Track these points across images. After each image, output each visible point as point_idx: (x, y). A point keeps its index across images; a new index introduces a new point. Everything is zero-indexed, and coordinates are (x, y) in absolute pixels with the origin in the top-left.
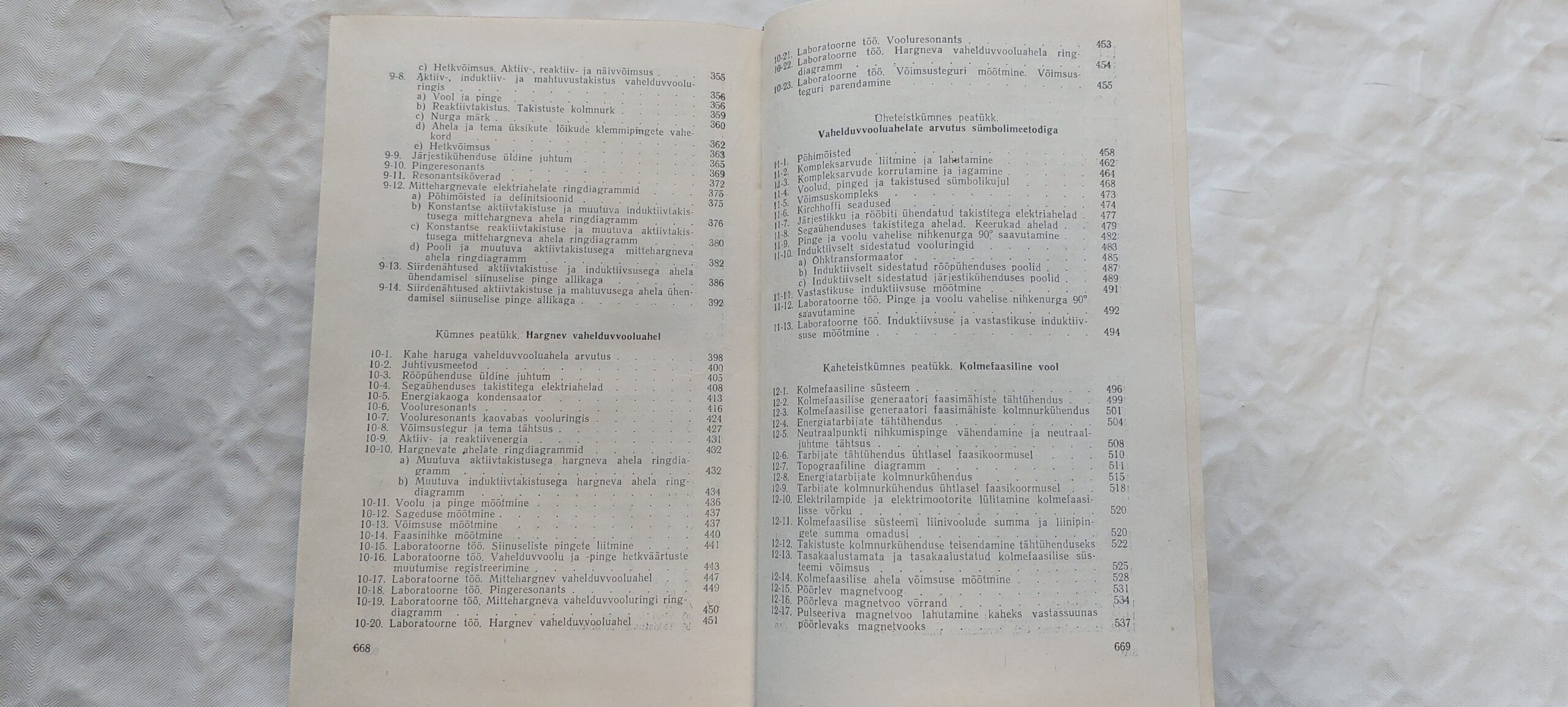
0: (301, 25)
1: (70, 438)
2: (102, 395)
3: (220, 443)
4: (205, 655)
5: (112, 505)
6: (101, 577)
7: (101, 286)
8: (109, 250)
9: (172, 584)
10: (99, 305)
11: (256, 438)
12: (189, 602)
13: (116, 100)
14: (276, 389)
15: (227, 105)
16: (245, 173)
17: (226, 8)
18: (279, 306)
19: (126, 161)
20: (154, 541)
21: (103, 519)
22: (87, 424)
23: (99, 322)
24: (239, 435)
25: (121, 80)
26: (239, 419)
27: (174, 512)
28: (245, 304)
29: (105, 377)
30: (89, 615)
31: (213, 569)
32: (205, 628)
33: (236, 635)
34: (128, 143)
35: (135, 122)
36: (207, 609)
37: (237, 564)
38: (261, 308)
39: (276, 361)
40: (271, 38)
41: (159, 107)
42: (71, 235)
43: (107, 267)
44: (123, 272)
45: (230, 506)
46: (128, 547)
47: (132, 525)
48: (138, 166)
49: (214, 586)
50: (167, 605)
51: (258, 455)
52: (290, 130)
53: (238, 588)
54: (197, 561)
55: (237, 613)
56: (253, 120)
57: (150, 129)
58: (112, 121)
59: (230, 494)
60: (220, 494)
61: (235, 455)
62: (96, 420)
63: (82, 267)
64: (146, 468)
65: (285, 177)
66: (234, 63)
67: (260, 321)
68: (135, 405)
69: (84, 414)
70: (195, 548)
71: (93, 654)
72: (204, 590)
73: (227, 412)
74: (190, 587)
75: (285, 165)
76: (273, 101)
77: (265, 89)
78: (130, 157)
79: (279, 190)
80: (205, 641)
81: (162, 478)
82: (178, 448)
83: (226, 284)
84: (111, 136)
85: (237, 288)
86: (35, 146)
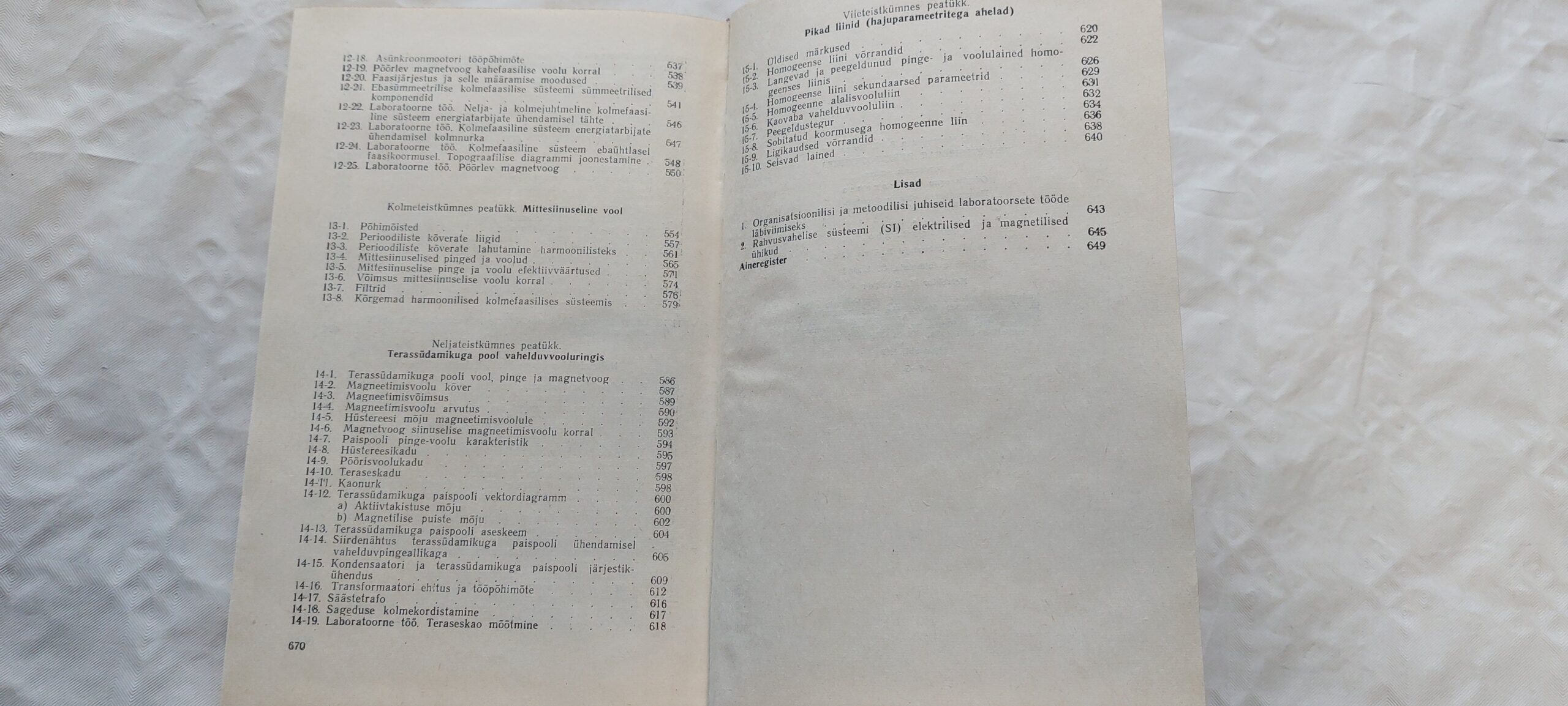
0: (271, 23)
1: (21, 428)
2: (56, 386)
3: (170, 436)
4: (145, 653)
5: (60, 496)
6: (44, 570)
7: (62, 277)
8: (70, 242)
9: (115, 579)
10: (58, 295)
11: (207, 432)
12: (132, 599)
13: (85, 94)
14: (230, 383)
15: (195, 100)
16: (207, 167)
17: (199, 6)
18: (237, 299)
19: (93, 154)
20: (99, 535)
21: (51, 509)
22: (40, 414)
23: (57, 313)
24: (191, 428)
25: (92, 75)
26: (192, 413)
27: (122, 506)
28: (203, 297)
29: (59, 368)
30: (30, 609)
31: (157, 566)
32: (148, 625)
33: (176, 634)
34: (96, 137)
35: (104, 116)
36: (149, 606)
37: (181, 560)
38: (219, 301)
39: (231, 355)
40: (241, 36)
41: (128, 101)
42: (35, 225)
43: (67, 259)
44: (84, 263)
45: (178, 501)
46: (74, 540)
47: (79, 519)
48: (102, 158)
49: (157, 582)
50: (109, 601)
51: (208, 449)
52: (255, 126)
53: (182, 585)
54: (141, 557)
55: (179, 611)
56: (220, 115)
57: (119, 122)
58: (80, 115)
59: (179, 488)
60: (168, 487)
61: (186, 449)
62: (48, 411)
63: (44, 257)
64: (96, 460)
65: (248, 171)
66: (204, 59)
67: (217, 314)
68: (88, 396)
69: (38, 404)
70: (140, 543)
71: (33, 649)
72: (147, 587)
73: (180, 405)
74: (132, 583)
75: (249, 160)
76: (241, 97)
77: (232, 84)
78: (97, 150)
79: (243, 185)
80: (146, 638)
81: (111, 470)
82: (128, 440)
83: (184, 277)
84: (79, 129)
85: (196, 281)
86: (4, 138)
